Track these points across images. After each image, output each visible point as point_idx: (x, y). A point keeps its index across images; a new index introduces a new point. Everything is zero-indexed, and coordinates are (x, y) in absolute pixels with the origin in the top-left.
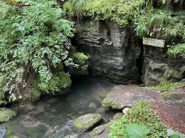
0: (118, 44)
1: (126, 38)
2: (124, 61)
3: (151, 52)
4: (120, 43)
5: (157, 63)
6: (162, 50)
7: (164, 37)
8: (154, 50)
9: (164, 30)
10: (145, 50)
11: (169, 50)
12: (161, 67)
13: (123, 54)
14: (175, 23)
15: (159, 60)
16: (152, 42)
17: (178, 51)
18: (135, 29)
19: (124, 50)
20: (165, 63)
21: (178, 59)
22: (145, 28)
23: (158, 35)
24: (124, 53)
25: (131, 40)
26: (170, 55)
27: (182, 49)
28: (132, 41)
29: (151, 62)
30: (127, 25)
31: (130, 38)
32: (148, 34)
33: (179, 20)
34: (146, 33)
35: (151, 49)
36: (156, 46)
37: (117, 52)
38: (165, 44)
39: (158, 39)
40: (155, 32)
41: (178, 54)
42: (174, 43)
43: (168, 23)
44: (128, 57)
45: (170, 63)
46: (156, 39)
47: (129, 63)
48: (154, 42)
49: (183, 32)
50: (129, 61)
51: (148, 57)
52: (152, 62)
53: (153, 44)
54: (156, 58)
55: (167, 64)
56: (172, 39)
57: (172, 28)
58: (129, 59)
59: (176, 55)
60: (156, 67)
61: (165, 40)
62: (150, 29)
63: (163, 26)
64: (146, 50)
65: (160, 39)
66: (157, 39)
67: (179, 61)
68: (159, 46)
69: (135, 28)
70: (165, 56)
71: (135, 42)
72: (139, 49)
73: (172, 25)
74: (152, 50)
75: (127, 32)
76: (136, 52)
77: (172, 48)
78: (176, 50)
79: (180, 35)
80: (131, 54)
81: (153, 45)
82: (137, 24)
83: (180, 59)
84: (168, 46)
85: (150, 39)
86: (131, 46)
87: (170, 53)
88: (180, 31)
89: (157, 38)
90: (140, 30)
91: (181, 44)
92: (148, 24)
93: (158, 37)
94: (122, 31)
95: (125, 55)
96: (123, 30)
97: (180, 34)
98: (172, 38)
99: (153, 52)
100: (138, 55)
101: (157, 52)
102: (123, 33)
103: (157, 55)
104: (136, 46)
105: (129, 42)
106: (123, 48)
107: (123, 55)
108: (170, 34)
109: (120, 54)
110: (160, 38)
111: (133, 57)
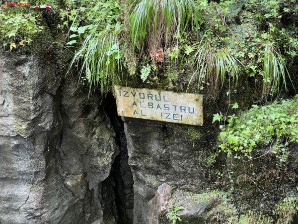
0: (11, 120)
1: (42, 91)
2: (46, 197)
3: (155, 147)
4: (18, 116)
5: (189, 190)
6: (197, 135)
7: (196, 81)
8: (168, 137)
9: (192, 54)
10: (130, 142)
11: (222, 135)
12: (208, 209)
13: (36, 164)
14: (228, 23)
15: (192, 177)
16: (155, 106)
17: (258, 137)
18: (78, 54)
19: (39, 148)
20: (220, 187)
21: (264, 168)
22: (115, 47)
23: (172, 75)
24: (42, 163)
25: (66, 102)
26: (229, 153)
27: (270, 128)
28: (72, 107)
29: (164, 190)
30: (37, 37)
31: (60, 90)
32: (132, 71)
33: (240, 13)
34: (126, 70)
35: (156, 135)
36: (171, 120)
37: (10, 162)
38: (204, 111)
39: (174, 90)
40: (158, 63)
41: (259, 145)
42: (236, 106)
43: (203, 27)
44: (63, 180)
45: (236, 186)
46: (167, 90)
47: (72, 207)
48: (162, 103)
49: (259, 60)
50: (71, 198)
51: (149, 170)
52: (168, 189)
53: (159, 111)
54: (179, 173)
55: (226, 191)
56: (225, 89)
57: (219, 47)
58: (66, 186)
59: (253, 153)
60: (185, 212)
61: (201, 92)
62: (137, 52)
63: (183, 36)
64: (136, 140)
65: (184, 90)
66: (171, 93)
67: (267, 175)
68: (184, 122)
69: (76, 47)
70: (211, 160)
71: (86, 110)
72: (107, 136)
73: (216, 33)
74: (159, 139)
75: (44, 68)
76: (97, 151)
77: (234, 125)
78: (247, 131)
79: (251, 71)
80: (73, 162)
81: (160, 119)
82: (81, 30)
83: (268, 168)
84: (217, 117)
85: (145, 91)
86: (71, 127)
87: (231, 146)
88: (251, 56)
89: (171, 86)
90: (97, 55)
91: (264, 108)
92: (126, 29)
93: (173, 82)
94: (21, 63)
95: (48, 173)
96: (23, 57)
97: (253, 68)
98: (226, 83)
99: (165, 147)
100: (105, 167)
101: (178, 144)
102: (25, 70)
103: (181, 159)
104: (91, 125)
105: (60, 112)
106: (33, 138)
107: (36, 173)
108: (214, 69)
109: (23, 168)
110: (181, 87)
111: (85, 175)
